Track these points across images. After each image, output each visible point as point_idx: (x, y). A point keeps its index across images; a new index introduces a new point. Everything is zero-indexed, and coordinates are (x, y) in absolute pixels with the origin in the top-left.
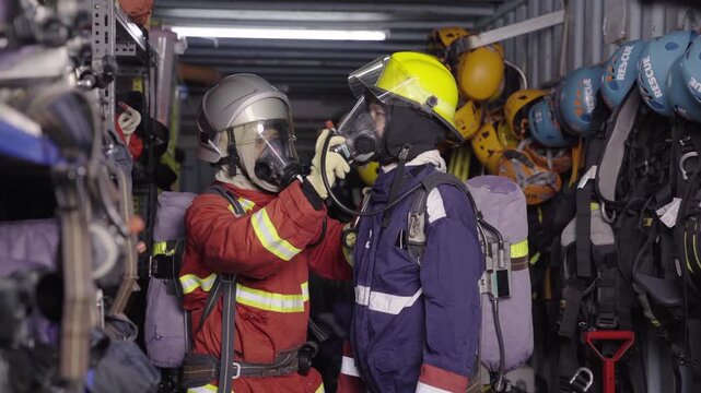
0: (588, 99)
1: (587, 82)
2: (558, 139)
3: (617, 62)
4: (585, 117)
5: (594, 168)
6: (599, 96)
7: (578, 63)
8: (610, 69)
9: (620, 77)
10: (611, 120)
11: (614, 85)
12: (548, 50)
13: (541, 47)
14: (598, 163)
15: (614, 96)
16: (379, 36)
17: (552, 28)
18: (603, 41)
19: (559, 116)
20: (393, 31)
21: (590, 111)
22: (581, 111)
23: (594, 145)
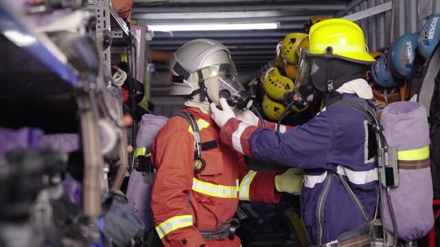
0: (410, 55)
1: (409, 43)
2: (391, 82)
3: (428, 28)
4: (408, 66)
5: (416, 96)
6: (417, 51)
7: (402, 32)
8: (423, 32)
9: (431, 36)
10: (425, 65)
11: (427, 42)
12: (382, 28)
13: (377, 26)
14: (418, 93)
15: (427, 50)
16: (274, 26)
17: (384, 13)
18: (418, 19)
19: (391, 67)
20: (282, 23)
21: (411, 62)
22: (406, 63)
23: (415, 81)
